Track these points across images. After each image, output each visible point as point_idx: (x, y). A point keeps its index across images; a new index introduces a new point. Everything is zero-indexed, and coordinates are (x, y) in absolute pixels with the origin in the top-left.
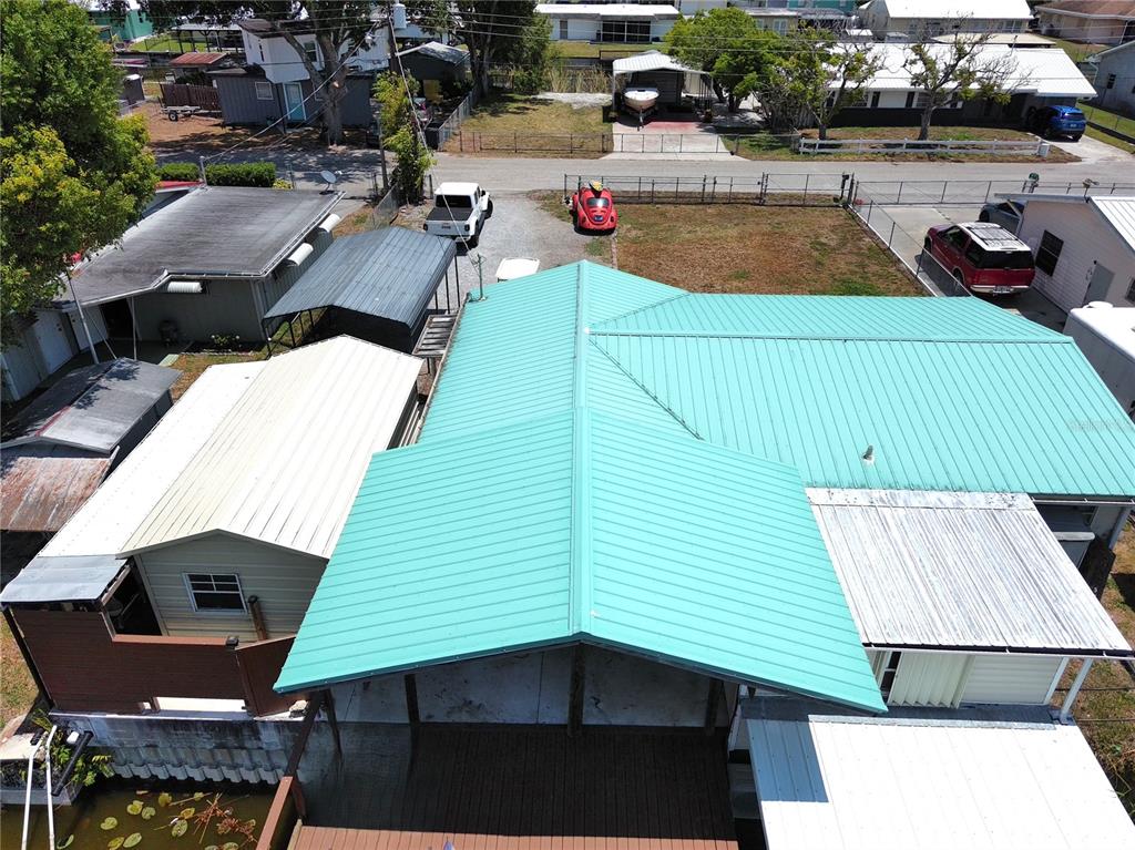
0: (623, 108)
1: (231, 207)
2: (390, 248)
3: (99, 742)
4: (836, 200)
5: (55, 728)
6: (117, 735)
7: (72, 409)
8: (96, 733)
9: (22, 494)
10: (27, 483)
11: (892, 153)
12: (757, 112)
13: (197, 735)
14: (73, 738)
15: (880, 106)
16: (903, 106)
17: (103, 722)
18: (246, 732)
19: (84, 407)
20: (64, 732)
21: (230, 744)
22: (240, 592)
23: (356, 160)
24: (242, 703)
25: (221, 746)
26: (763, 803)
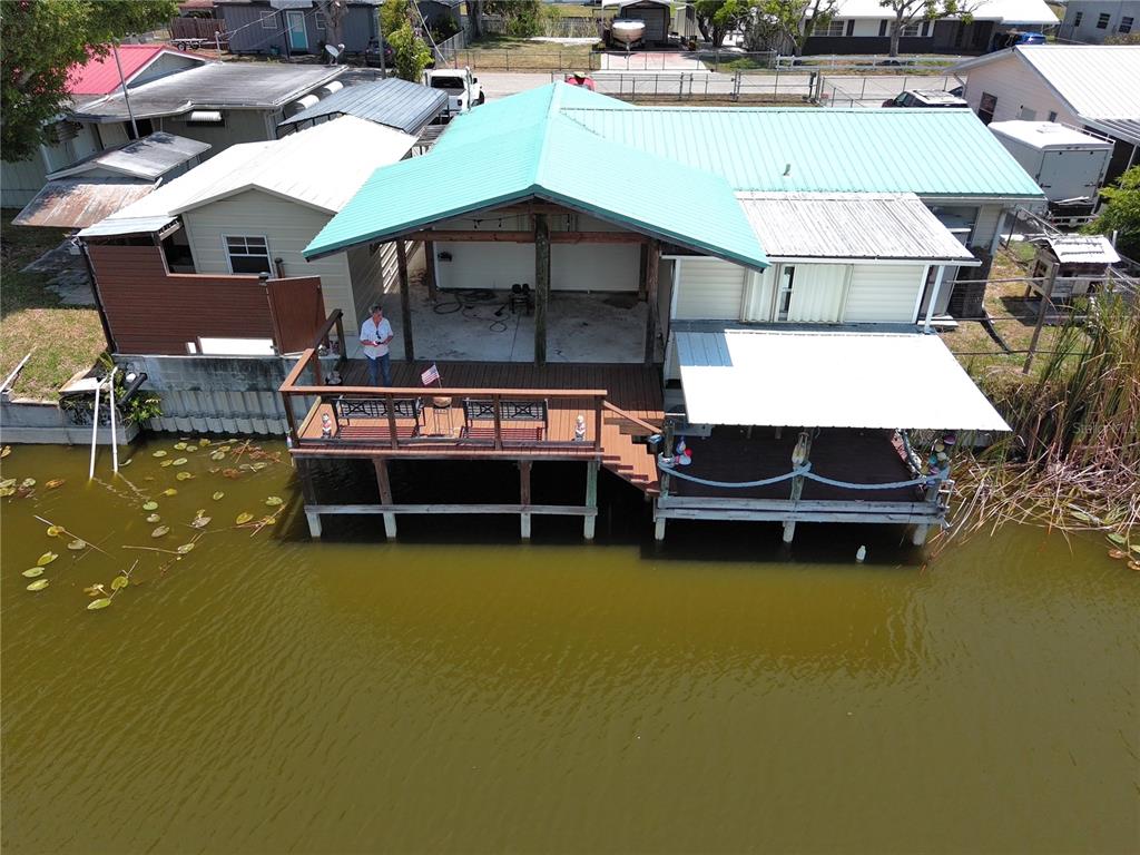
0: (612, 42)
1: (243, 72)
2: (388, 89)
3: (152, 385)
4: (805, 97)
5: (116, 369)
6: (167, 376)
7: (120, 152)
8: (150, 376)
9: (84, 206)
10: (86, 200)
11: (862, 71)
12: (740, 47)
13: (234, 376)
14: (131, 377)
15: (854, 35)
16: (876, 34)
17: (155, 362)
18: (274, 372)
19: (132, 152)
20: (124, 371)
21: (260, 386)
22: (268, 255)
23: (358, 74)
24: (270, 342)
25: (253, 388)
26: (682, 367)
